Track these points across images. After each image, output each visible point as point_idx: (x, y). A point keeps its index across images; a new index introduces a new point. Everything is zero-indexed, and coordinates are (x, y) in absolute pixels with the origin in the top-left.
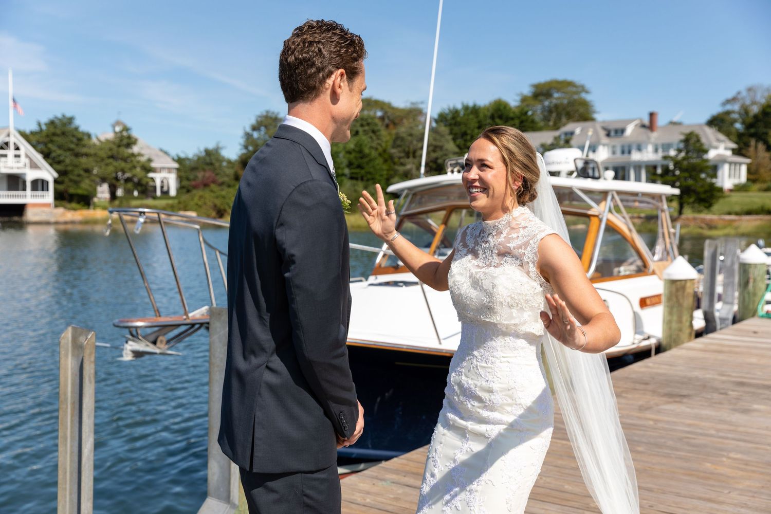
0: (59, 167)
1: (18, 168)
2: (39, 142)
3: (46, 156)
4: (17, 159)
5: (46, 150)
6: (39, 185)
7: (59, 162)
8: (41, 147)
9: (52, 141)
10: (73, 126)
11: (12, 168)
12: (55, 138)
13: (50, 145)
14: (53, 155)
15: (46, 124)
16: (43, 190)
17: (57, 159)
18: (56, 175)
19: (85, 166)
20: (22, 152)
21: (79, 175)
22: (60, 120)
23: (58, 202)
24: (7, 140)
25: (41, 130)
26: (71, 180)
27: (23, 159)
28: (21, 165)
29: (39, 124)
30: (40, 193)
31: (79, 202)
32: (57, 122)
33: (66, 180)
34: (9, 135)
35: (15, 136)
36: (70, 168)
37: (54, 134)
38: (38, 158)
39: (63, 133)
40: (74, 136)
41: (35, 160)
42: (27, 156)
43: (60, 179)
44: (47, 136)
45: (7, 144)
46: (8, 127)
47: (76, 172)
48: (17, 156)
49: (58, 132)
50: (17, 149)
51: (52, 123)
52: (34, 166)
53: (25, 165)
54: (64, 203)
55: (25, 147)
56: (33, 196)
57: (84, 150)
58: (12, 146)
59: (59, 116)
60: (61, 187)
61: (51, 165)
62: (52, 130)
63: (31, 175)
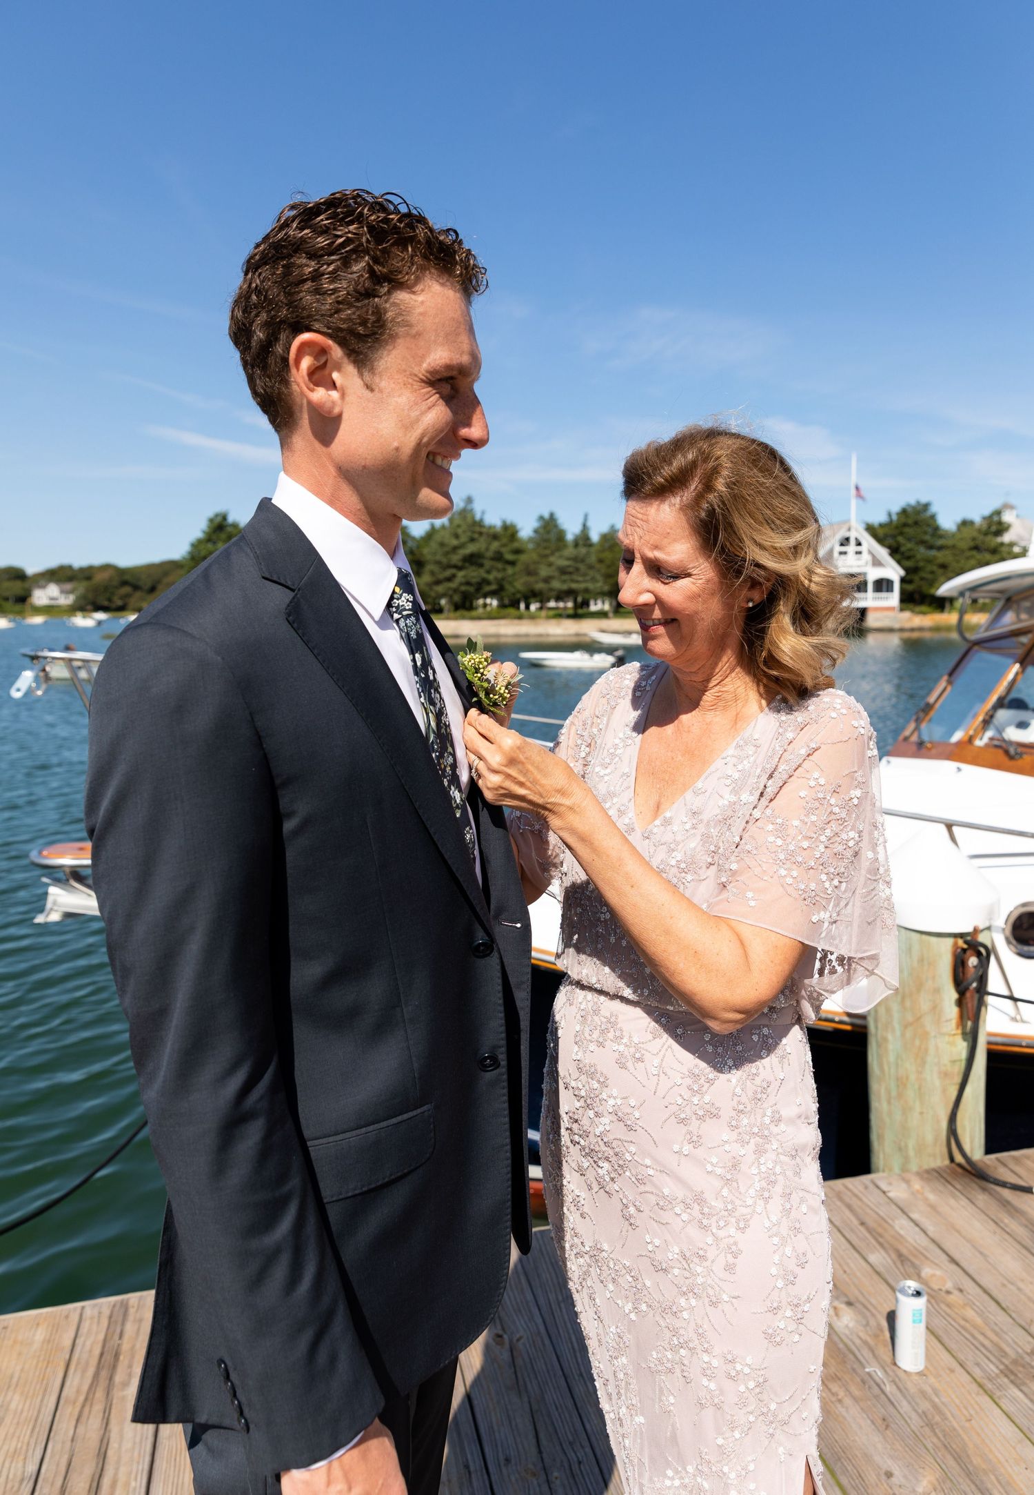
0: (909, 564)
1: (858, 566)
2: (886, 536)
3: (895, 552)
4: (858, 555)
5: (894, 544)
6: (882, 585)
7: (909, 558)
8: (890, 541)
9: (901, 534)
10: (928, 514)
11: (851, 567)
12: (907, 530)
13: (900, 539)
14: (903, 549)
15: (898, 514)
16: (888, 591)
17: (907, 554)
18: (902, 573)
19: (940, 561)
20: (864, 548)
21: (932, 572)
22: (914, 508)
23: (904, 605)
24: (847, 535)
25: (891, 521)
26: (922, 579)
27: (866, 557)
28: (862, 562)
29: (890, 515)
30: (884, 594)
31: (930, 604)
32: (909, 510)
33: (916, 578)
34: (849, 530)
35: (856, 530)
36: (921, 564)
37: (905, 525)
38: (883, 553)
39: (916, 523)
40: (928, 525)
41: (878, 557)
42: (870, 552)
43: (909, 577)
44: (897, 527)
45: (847, 539)
46: (848, 521)
47: (930, 567)
48: (859, 553)
49: (910, 521)
50: (859, 544)
51: (904, 512)
52: (877, 563)
53: (867, 563)
54: (911, 606)
55: (869, 542)
56: (875, 599)
57: (940, 542)
58: (853, 542)
59: (913, 502)
60: (910, 587)
61: (899, 562)
62: (903, 520)
63: (873, 574)
